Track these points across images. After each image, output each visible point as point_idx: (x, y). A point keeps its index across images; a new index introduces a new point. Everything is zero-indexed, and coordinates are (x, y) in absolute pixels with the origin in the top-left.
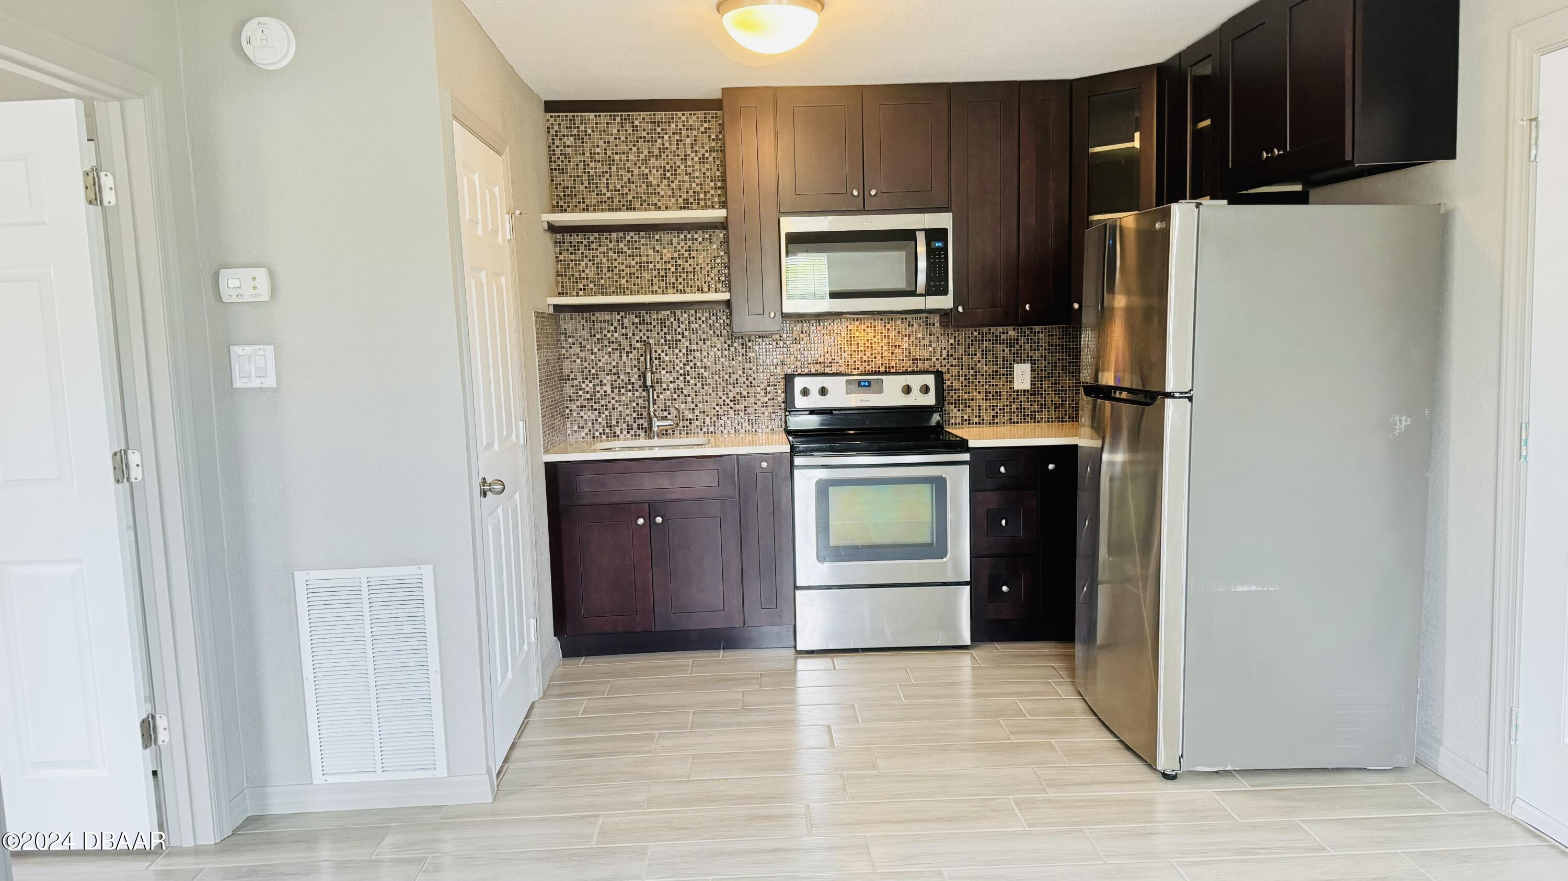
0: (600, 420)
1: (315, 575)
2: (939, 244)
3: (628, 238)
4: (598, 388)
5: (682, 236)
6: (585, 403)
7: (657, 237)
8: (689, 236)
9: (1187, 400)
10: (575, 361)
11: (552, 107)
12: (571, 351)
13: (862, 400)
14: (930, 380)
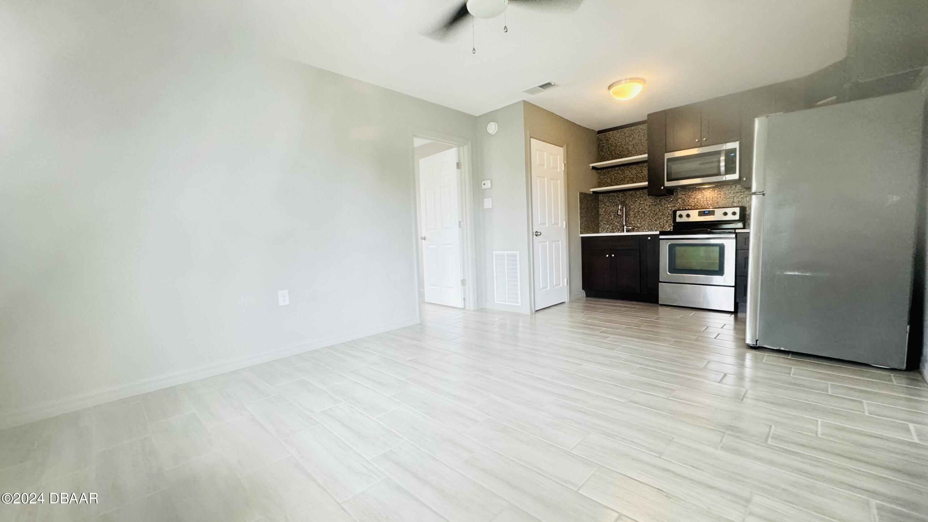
0: (610, 227)
1: (498, 252)
2: (733, 154)
3: (621, 168)
4: (609, 217)
5: (639, 166)
6: (605, 222)
7: (630, 167)
8: (641, 165)
9: (762, 195)
10: (603, 209)
11: (600, 132)
12: (602, 206)
13: (705, 218)
14: (737, 210)
